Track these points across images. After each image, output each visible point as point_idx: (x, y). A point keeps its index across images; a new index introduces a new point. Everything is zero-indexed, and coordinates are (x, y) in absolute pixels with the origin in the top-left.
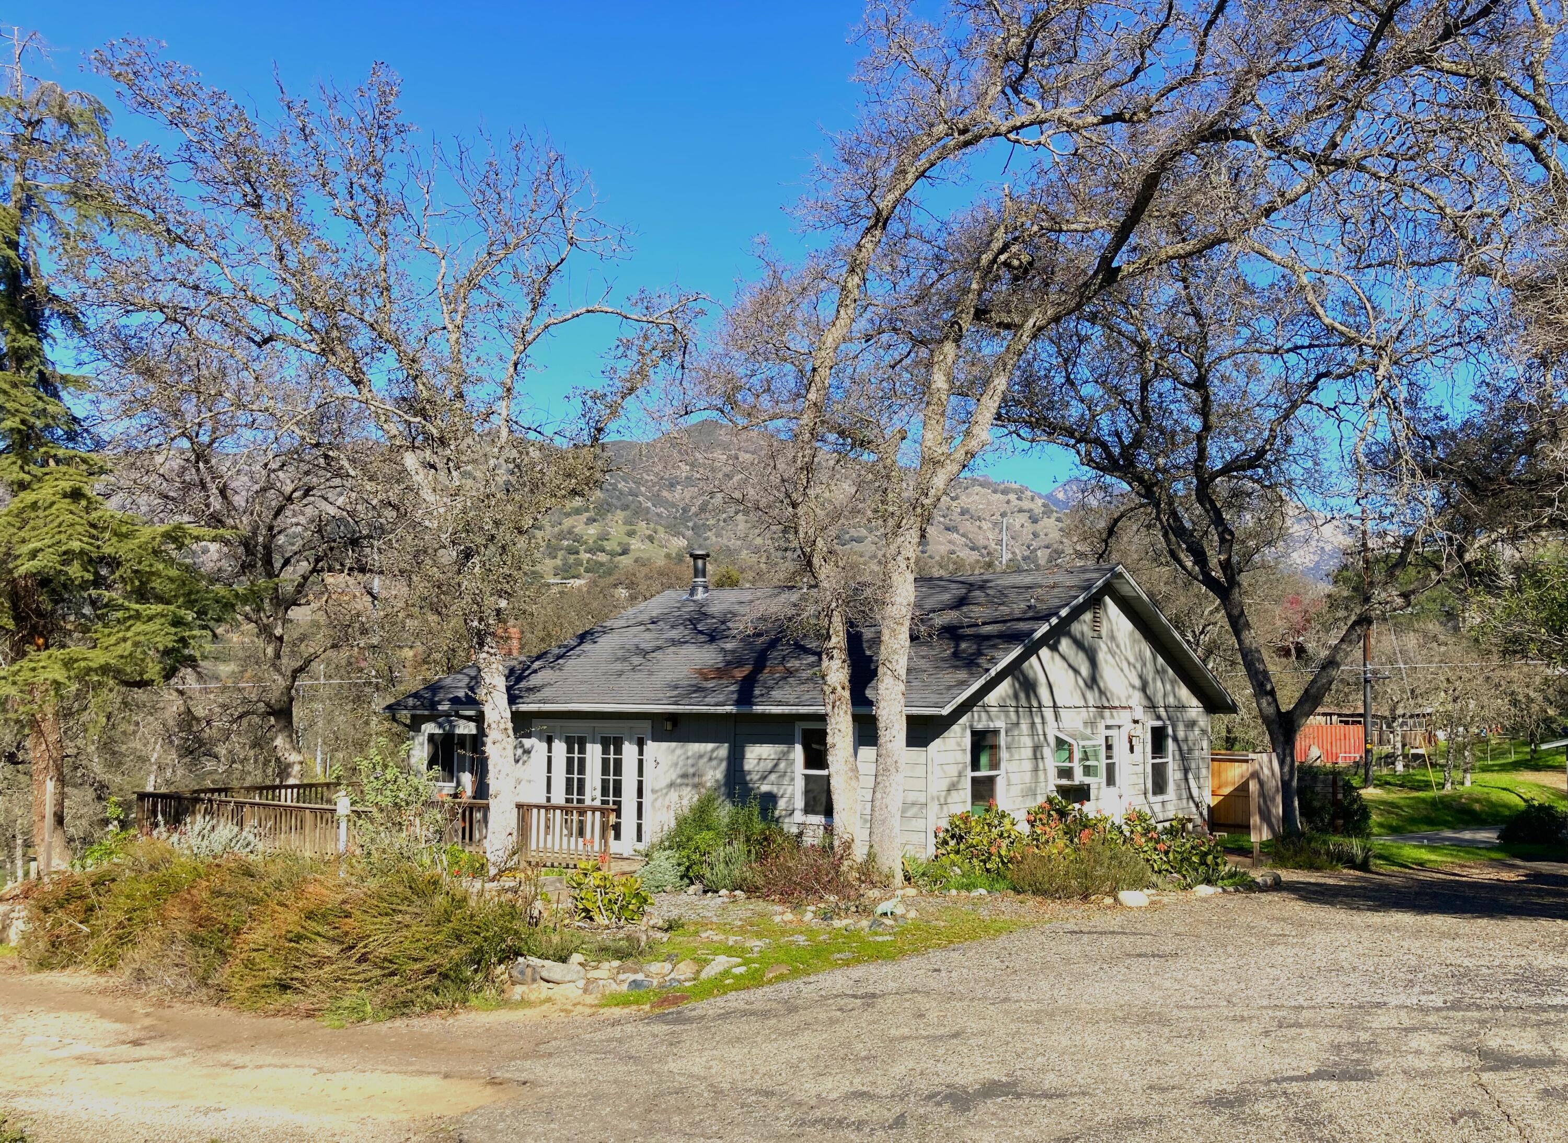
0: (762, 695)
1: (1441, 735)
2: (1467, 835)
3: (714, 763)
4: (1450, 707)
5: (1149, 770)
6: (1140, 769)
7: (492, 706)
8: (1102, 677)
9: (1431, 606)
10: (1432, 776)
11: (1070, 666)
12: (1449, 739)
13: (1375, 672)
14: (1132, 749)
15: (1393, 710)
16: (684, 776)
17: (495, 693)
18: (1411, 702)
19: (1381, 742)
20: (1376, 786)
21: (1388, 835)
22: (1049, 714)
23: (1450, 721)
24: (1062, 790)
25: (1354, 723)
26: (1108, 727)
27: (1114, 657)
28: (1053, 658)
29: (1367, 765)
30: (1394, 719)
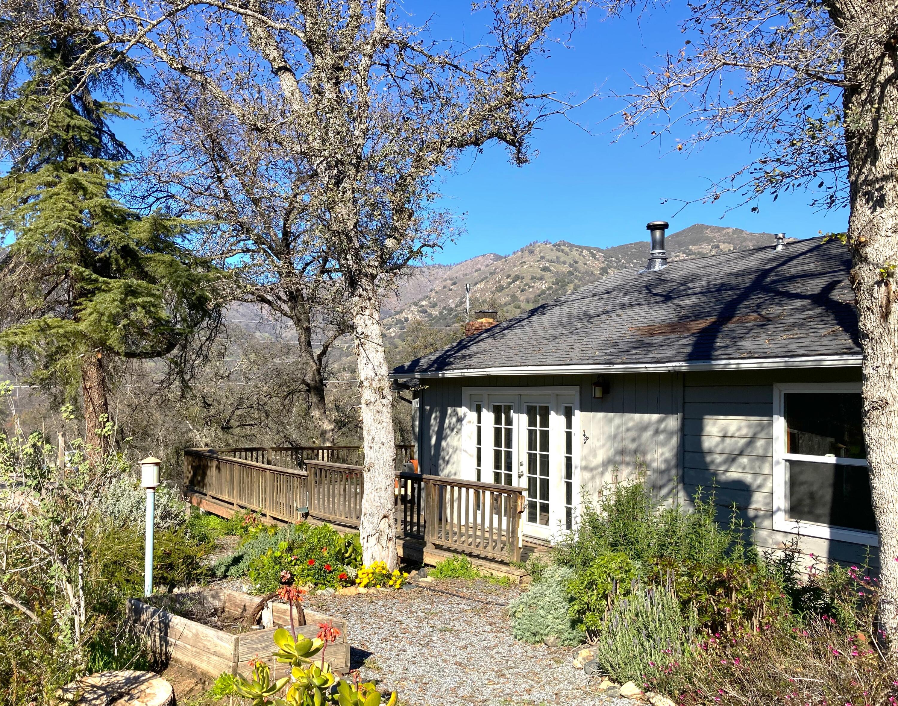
0: (726, 347)
3: (662, 437)
7: (364, 361)
16: (622, 452)
17: (368, 345)
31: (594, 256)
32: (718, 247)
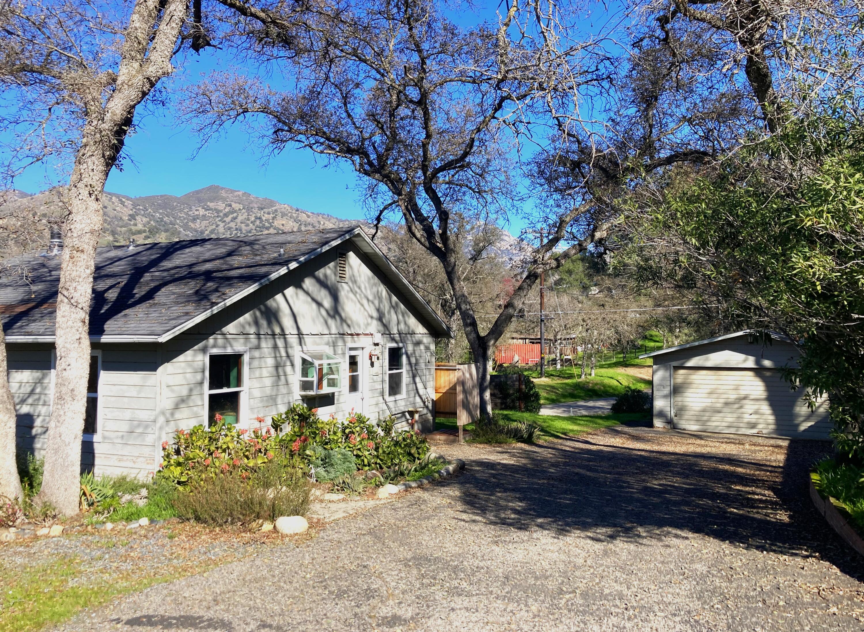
1: (579, 349)
2: (591, 404)
4: (584, 334)
5: (387, 378)
6: (379, 378)
8: (343, 309)
9: (575, 283)
10: (575, 371)
11: (313, 300)
12: (584, 351)
13: (546, 316)
14: (372, 364)
15: (555, 336)
18: (565, 332)
19: (550, 353)
20: (546, 377)
21: (550, 404)
22: (293, 340)
23: (584, 342)
24: (305, 399)
25: (537, 343)
26: (351, 349)
27: (355, 295)
28: (297, 294)
29: (542, 365)
30: (556, 341)
31: (122, 203)
32: (230, 206)
